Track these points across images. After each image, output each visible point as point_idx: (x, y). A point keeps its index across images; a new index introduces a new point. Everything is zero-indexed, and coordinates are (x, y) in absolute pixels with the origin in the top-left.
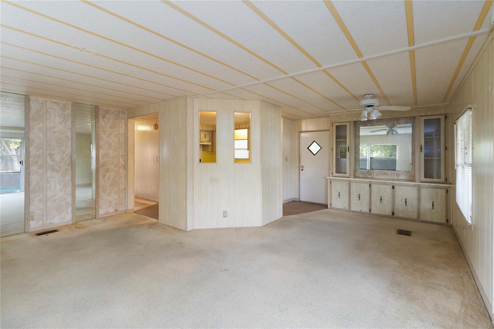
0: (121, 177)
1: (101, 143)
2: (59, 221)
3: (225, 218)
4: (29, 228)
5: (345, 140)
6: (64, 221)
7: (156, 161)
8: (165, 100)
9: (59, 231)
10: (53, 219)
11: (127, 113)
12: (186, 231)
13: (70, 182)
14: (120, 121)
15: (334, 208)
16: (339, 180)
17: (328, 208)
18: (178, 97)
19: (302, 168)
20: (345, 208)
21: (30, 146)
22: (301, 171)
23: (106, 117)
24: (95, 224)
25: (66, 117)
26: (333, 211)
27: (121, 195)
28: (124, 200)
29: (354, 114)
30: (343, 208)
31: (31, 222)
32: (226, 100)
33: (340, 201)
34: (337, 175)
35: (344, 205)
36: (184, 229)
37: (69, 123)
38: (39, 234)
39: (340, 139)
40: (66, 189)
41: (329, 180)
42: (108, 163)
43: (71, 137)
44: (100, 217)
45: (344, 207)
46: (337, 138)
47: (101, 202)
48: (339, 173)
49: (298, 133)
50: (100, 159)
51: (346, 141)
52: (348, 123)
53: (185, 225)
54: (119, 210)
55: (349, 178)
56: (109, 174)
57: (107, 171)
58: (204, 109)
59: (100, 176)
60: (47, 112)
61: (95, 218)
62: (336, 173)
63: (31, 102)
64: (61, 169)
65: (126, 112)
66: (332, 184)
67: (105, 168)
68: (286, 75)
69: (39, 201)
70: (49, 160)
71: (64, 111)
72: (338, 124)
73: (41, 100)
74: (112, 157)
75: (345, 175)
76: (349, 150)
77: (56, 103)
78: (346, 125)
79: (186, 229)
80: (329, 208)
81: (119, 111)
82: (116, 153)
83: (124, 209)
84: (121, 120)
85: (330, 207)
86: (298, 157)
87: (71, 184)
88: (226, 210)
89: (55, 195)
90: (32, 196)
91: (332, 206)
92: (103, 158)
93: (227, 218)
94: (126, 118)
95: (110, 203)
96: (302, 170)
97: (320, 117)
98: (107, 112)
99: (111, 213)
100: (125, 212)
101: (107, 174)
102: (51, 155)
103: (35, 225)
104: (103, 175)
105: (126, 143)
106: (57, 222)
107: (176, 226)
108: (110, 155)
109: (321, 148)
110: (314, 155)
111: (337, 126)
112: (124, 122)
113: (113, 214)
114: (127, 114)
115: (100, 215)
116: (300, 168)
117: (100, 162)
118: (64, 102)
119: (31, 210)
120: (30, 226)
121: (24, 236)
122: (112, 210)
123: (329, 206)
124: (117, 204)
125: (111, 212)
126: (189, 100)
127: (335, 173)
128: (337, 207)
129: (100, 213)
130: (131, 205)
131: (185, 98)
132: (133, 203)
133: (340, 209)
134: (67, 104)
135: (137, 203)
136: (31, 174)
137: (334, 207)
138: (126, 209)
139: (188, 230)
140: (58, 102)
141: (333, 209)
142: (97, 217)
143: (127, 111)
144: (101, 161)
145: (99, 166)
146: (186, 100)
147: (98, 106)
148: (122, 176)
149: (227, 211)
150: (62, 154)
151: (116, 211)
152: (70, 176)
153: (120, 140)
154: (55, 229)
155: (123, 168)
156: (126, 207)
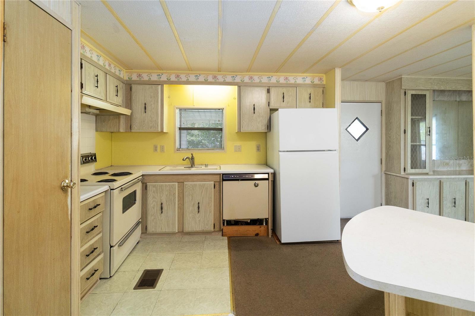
16: (425, 180)
29: (435, 79)
34: (413, 171)
39: (417, 116)
48: (415, 168)
51: (425, 119)
52: (428, 92)
62: (412, 168)
72: (414, 92)
75: (424, 171)
109: (367, 129)
110: (357, 140)
127: (410, 168)
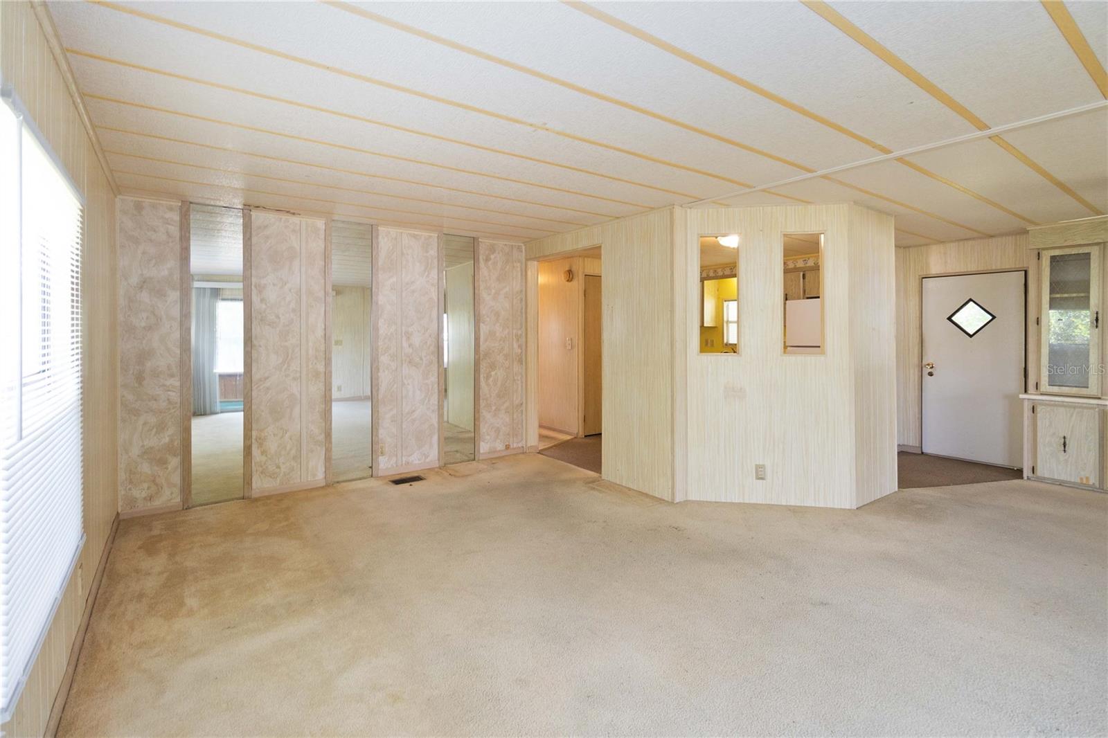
0: (514, 380)
1: (484, 311)
2: (419, 460)
3: (761, 481)
4: (378, 469)
5: (1082, 295)
6: (427, 460)
7: (570, 348)
8: (618, 218)
9: (425, 479)
10: (412, 455)
11: (526, 248)
12: (673, 503)
13: (436, 386)
14: (514, 267)
15: (1045, 478)
16: (1062, 405)
17: (1022, 478)
18: (652, 209)
19: (930, 370)
20: (1084, 481)
21: (378, 319)
22: (927, 378)
23: (490, 259)
24: (480, 471)
25: (430, 261)
26: (1042, 486)
27: (515, 416)
28: (520, 426)
30: (1079, 481)
31: (380, 458)
32: (761, 208)
33: (1066, 461)
34: (1055, 389)
35: (1082, 473)
36: (667, 497)
37: (434, 273)
38: (397, 482)
40: (429, 401)
41: (1026, 403)
42: (493, 351)
43: (436, 300)
44: (481, 458)
45: (1081, 479)
46: (1052, 291)
47: (484, 429)
48: (1061, 385)
49: (917, 281)
50: (481, 343)
51: (1088, 298)
52: (1096, 248)
53: (670, 490)
54: (512, 447)
55: (1099, 398)
56: (496, 374)
57: (492, 366)
58: (710, 232)
59: (481, 376)
60: (402, 254)
61: (474, 460)
62: (1052, 384)
63: (380, 237)
64: (421, 362)
65: (524, 247)
66: (1038, 415)
67: (489, 361)
68: (980, 132)
69: (392, 421)
70: (405, 344)
71: (427, 252)
72: (1057, 252)
73: (394, 231)
74: (500, 340)
75: (1084, 391)
76: (1100, 322)
77: (415, 236)
78: (1089, 254)
79: (673, 499)
80: (1028, 478)
81: (512, 245)
82: (506, 332)
83: (520, 445)
84: (515, 264)
85: (1031, 474)
86: (917, 340)
87: (436, 391)
88: (761, 463)
89: (414, 411)
90: (382, 409)
91: (1039, 472)
92: (486, 340)
93: (764, 481)
94: (524, 260)
95: (498, 430)
96: (931, 374)
97: (992, 236)
98: (492, 249)
99: (499, 451)
100: (522, 451)
101: (493, 373)
102: (408, 336)
103: (388, 465)
104: (485, 376)
105: (524, 310)
106: (417, 462)
107: (646, 491)
108: (497, 334)
109: (994, 317)
110: (971, 336)
111: (1053, 258)
112: (519, 269)
113: (504, 454)
114: (526, 251)
115: (483, 454)
116: (924, 369)
117: (481, 349)
118: (426, 234)
119: (380, 436)
120: (378, 466)
121: (372, 483)
122: (500, 446)
123: (1027, 472)
124: (508, 434)
125: (499, 449)
126: (678, 211)
127: (1047, 384)
128: (1056, 477)
129: (482, 451)
130: (532, 438)
131: (670, 209)
132: (537, 437)
133: (1067, 482)
134: (430, 237)
135: (542, 437)
136: (381, 371)
137: (1046, 476)
138: (524, 446)
139: (677, 500)
140: (417, 235)
141: (1042, 480)
142: (476, 459)
143: (525, 245)
144: (483, 347)
145: (479, 357)
146: (672, 213)
147: (478, 238)
148: (516, 378)
149: (764, 465)
150: (424, 334)
151: (507, 447)
152: (436, 375)
153: (513, 305)
154: (416, 475)
155: (519, 361)
156: (524, 442)
